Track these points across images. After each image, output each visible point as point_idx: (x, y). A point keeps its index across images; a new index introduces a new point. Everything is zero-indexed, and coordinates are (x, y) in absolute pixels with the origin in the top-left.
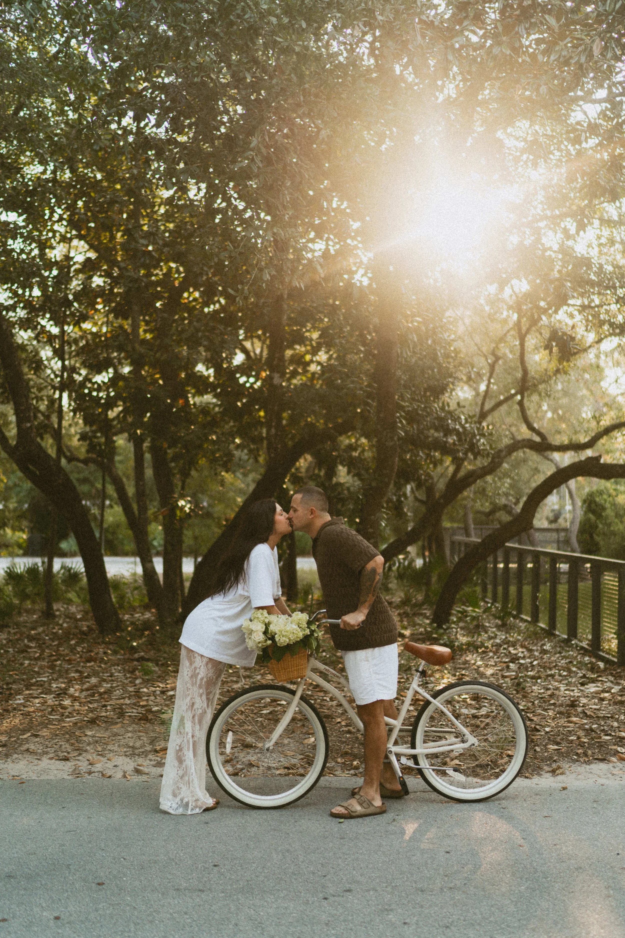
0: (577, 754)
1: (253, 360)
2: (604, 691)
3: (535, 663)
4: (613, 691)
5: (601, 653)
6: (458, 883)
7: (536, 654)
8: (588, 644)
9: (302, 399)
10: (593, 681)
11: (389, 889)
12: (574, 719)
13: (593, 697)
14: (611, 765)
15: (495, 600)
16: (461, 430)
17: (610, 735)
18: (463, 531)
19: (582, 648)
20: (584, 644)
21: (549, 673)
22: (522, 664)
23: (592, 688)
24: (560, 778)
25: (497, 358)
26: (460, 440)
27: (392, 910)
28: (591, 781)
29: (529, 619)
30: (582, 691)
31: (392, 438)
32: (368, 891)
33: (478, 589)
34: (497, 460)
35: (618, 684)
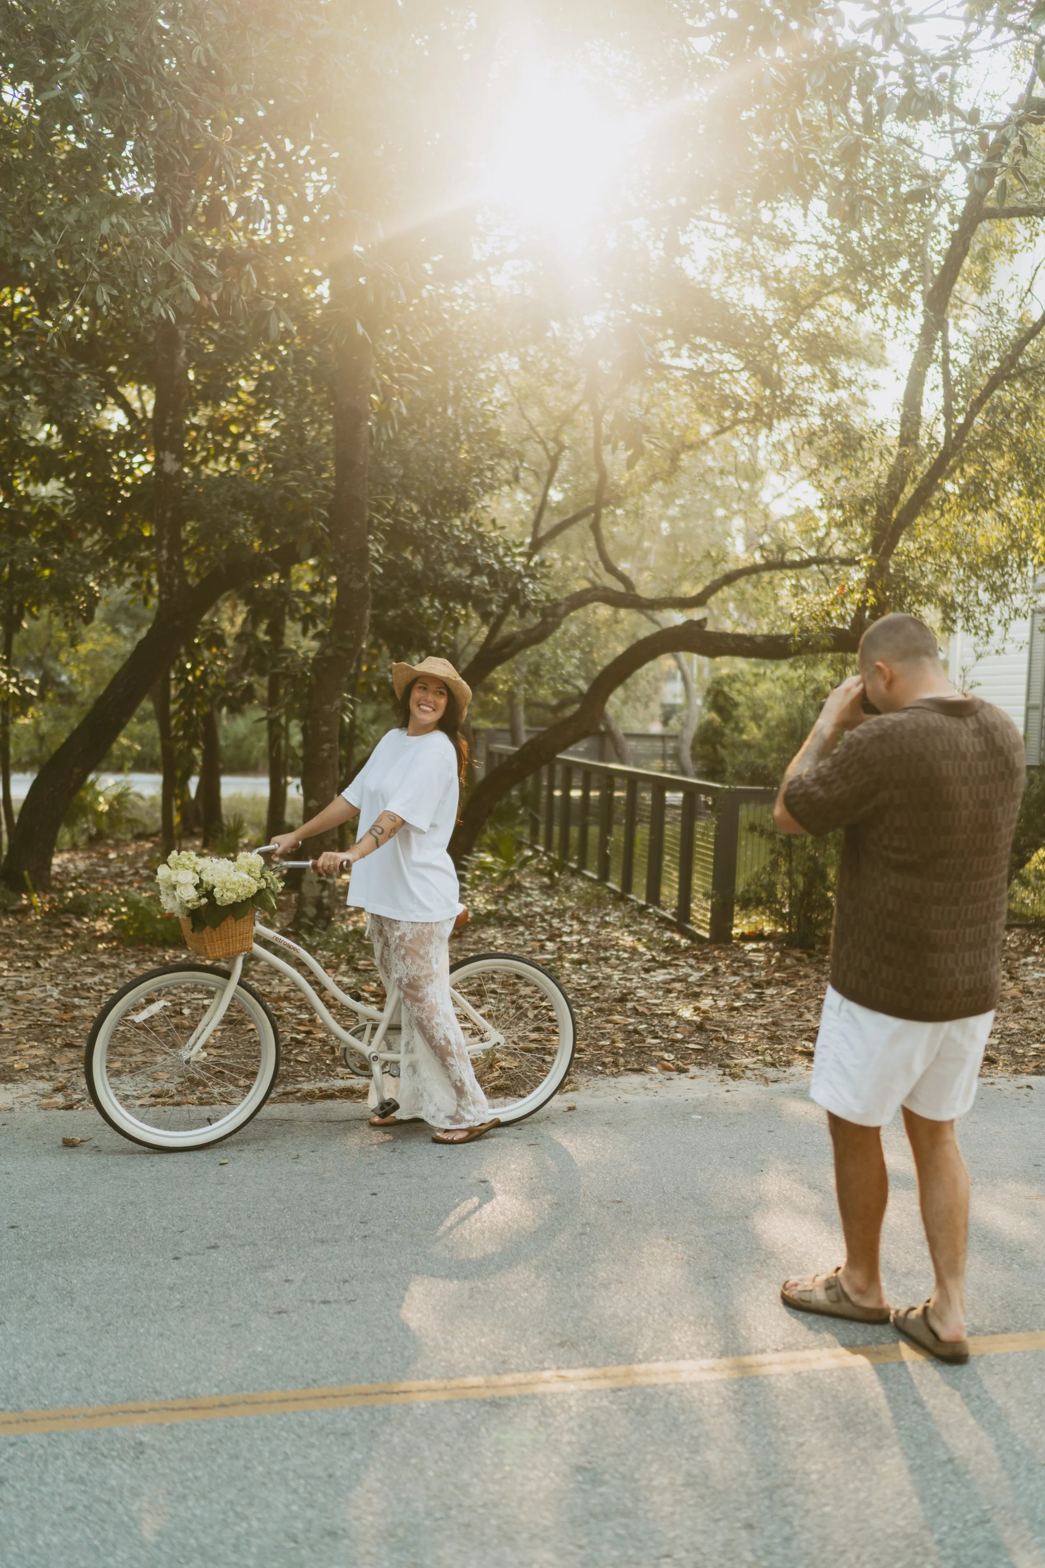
0: (604, 1064)
1: (140, 422)
2: (677, 980)
3: (585, 941)
4: (690, 979)
5: (689, 926)
6: (377, 1230)
7: (591, 927)
8: (673, 914)
9: (215, 501)
10: (664, 965)
11: (275, 1242)
12: (617, 1018)
13: (658, 988)
14: (648, 1076)
15: (549, 847)
16: (496, 566)
17: (660, 1038)
18: (507, 736)
19: (663, 919)
20: (668, 914)
21: (602, 955)
22: (565, 943)
23: (660, 976)
24: (569, 1095)
25: (562, 448)
26: (494, 584)
27: (272, 1267)
28: (611, 1099)
29: (595, 877)
30: (644, 979)
31: (360, 578)
32: (242, 1246)
33: (526, 831)
34: (550, 620)
35: (699, 969)
